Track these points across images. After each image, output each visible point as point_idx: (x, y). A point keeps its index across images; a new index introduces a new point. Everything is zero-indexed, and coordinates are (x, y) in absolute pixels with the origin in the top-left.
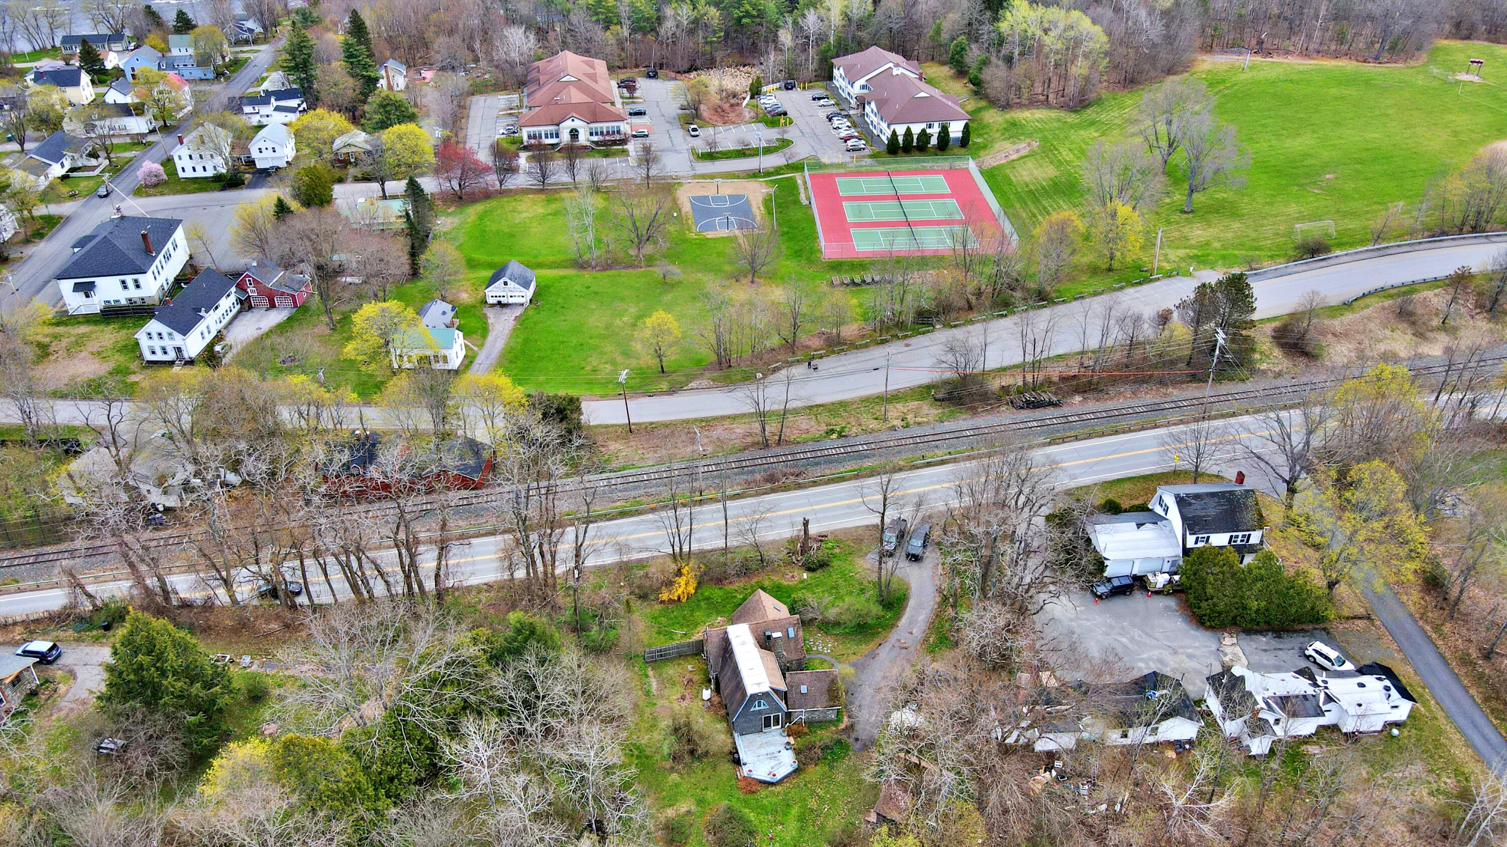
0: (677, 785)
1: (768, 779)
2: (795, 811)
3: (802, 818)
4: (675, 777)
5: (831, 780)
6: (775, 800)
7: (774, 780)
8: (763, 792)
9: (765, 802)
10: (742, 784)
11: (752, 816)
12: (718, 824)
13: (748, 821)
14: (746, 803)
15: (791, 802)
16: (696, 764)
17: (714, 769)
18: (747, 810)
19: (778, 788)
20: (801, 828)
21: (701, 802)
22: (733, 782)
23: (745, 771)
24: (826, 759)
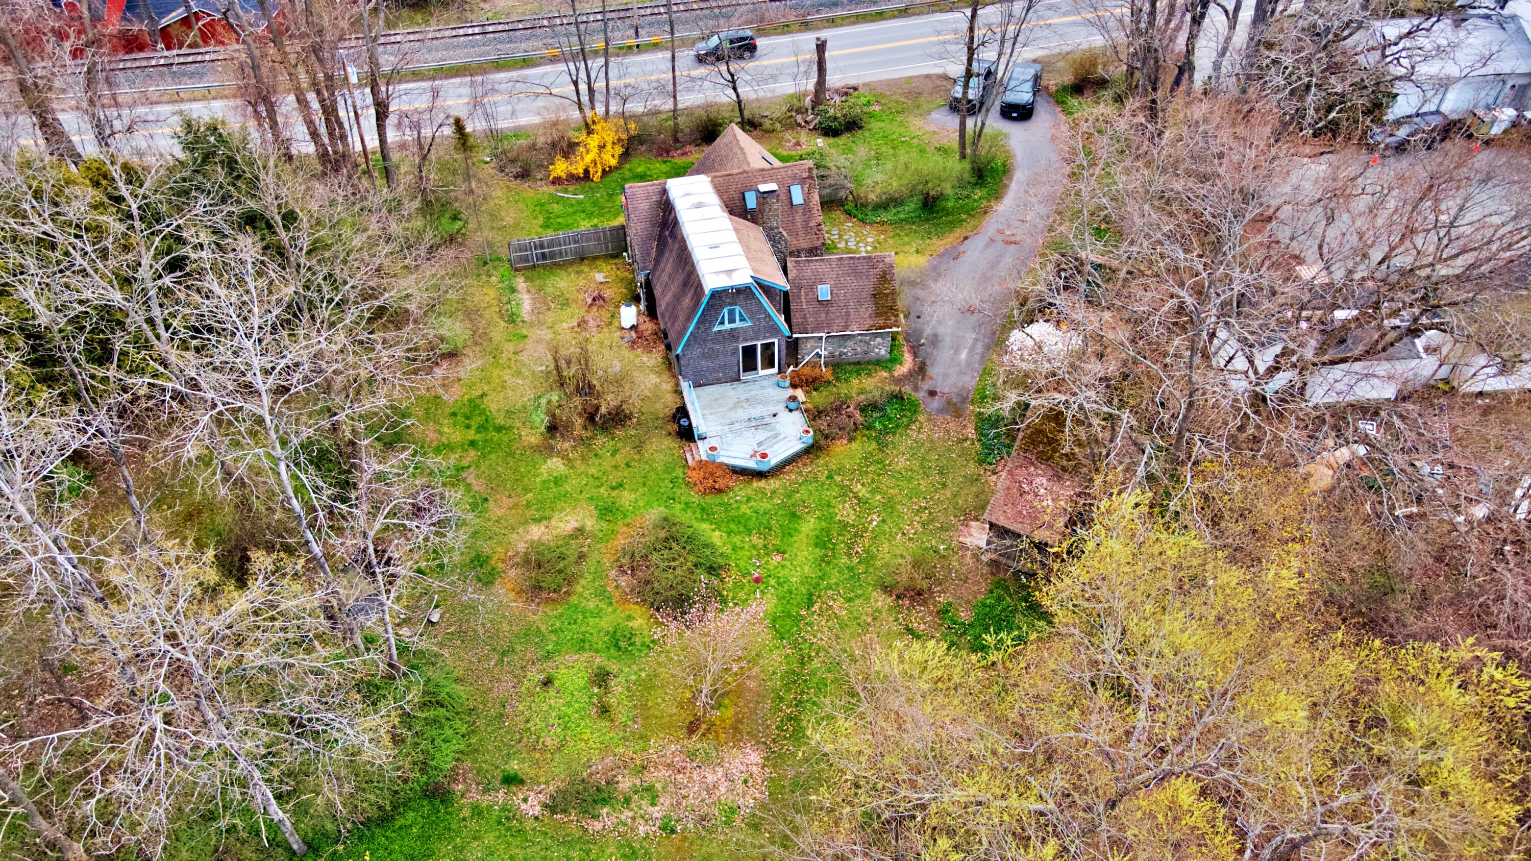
0: (558, 481)
1: (752, 464)
2: (809, 526)
3: (823, 541)
4: (555, 464)
5: (884, 469)
6: (765, 505)
7: (764, 467)
8: (741, 491)
9: (744, 509)
10: (695, 476)
11: (716, 537)
12: (640, 551)
13: (706, 546)
14: (706, 513)
15: (799, 511)
16: (601, 439)
17: (639, 447)
18: (705, 526)
19: (773, 484)
20: (823, 559)
21: (607, 511)
22: (679, 472)
23: (702, 450)
24: (870, 427)
